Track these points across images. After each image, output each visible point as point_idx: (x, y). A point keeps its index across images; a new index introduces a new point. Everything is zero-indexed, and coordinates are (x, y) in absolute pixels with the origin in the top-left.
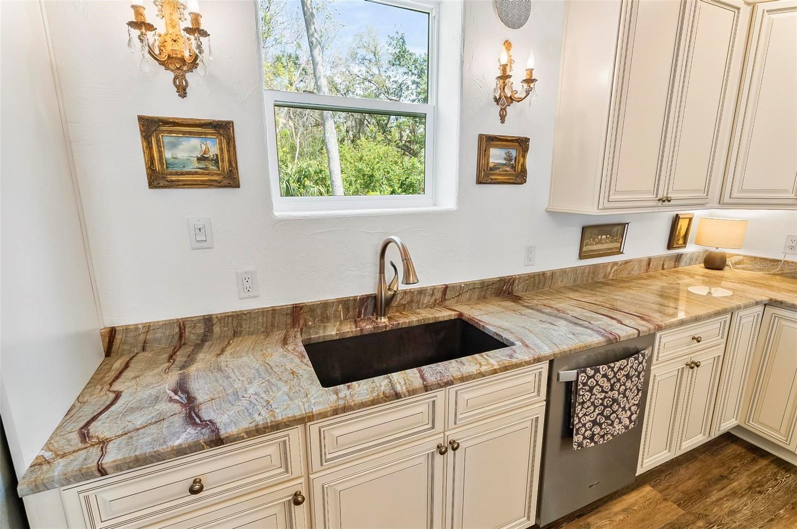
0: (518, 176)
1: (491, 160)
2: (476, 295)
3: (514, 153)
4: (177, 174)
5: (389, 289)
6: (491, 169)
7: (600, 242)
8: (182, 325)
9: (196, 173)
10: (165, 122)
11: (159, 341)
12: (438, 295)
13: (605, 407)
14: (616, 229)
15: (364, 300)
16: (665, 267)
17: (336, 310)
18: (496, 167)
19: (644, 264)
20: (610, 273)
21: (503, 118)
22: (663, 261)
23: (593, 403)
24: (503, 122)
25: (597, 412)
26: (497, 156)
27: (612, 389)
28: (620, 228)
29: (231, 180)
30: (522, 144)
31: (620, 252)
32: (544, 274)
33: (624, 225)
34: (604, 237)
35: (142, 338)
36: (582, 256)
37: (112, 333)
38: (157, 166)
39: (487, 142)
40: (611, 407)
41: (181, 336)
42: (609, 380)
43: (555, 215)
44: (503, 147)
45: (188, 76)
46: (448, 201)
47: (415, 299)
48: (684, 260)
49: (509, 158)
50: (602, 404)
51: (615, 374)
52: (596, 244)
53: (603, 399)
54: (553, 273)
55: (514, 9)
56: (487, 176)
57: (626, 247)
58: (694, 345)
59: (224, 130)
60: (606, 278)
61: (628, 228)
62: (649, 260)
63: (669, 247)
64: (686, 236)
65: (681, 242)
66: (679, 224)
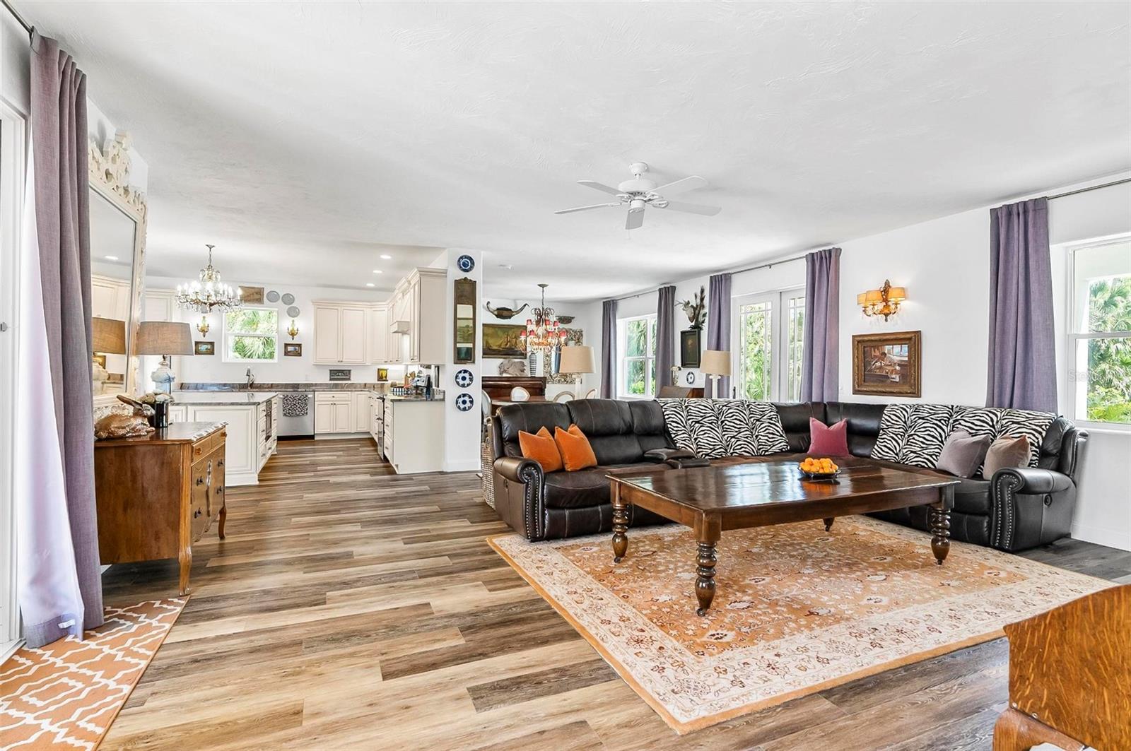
0: (300, 354)
1: (288, 350)
3: (297, 348)
4: (201, 352)
5: (252, 380)
7: (339, 375)
8: (197, 384)
9: (205, 352)
10: (200, 342)
12: (270, 386)
14: (346, 371)
15: (245, 384)
17: (236, 385)
18: (290, 352)
19: (363, 385)
20: (345, 386)
22: (374, 386)
24: (293, 340)
26: (290, 349)
28: (348, 371)
29: (212, 353)
30: (300, 345)
31: (349, 379)
32: (312, 383)
33: (350, 371)
34: (341, 374)
36: (331, 380)
37: (182, 384)
38: (198, 350)
39: (286, 345)
41: (197, 386)
43: (317, 366)
44: (293, 346)
45: (205, 333)
47: (262, 386)
48: (386, 386)
49: (295, 349)
52: (337, 376)
54: (317, 384)
55: (293, 313)
56: (287, 353)
57: (351, 378)
58: (333, 399)
59: (212, 344)
60: (342, 388)
61: (352, 372)
62: (365, 384)
63: (378, 380)
64: (386, 377)
65: (384, 379)
66: (381, 372)
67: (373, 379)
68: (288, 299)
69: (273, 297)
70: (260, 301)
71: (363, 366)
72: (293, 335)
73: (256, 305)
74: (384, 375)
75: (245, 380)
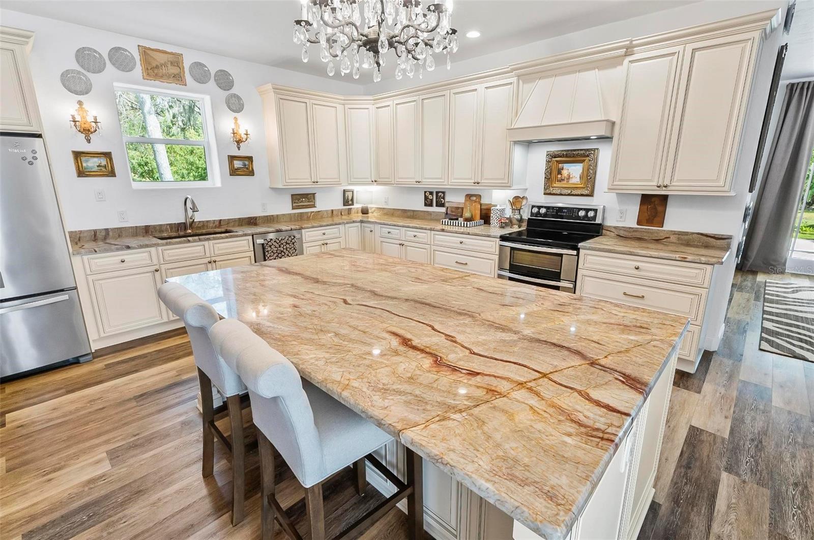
0: (251, 173)
1: (235, 166)
2: (237, 224)
3: (247, 163)
4: (89, 172)
5: (191, 219)
6: (236, 169)
7: (302, 202)
8: (95, 232)
9: (97, 172)
10: (83, 153)
11: (86, 237)
12: (217, 223)
13: (279, 254)
14: (310, 196)
15: (179, 224)
16: (343, 214)
17: (166, 228)
18: (238, 169)
19: (330, 212)
20: (310, 216)
21: (239, 148)
22: (341, 212)
23: (272, 252)
24: (239, 150)
25: (275, 255)
26: (237, 164)
27: (280, 247)
28: (312, 195)
29: (112, 174)
30: (250, 159)
31: (314, 206)
32: (272, 216)
33: (314, 194)
34: (304, 199)
35: (78, 236)
36: (293, 208)
38: (81, 169)
39: (232, 158)
40: (281, 253)
41: (95, 236)
42: (278, 243)
43: (275, 190)
44: (241, 160)
45: (91, 135)
46: (218, 184)
47: (206, 225)
48: (353, 211)
49: (245, 165)
50: (277, 252)
51: (280, 241)
52: (300, 202)
53: (277, 250)
54: (277, 215)
55: (236, 105)
56: (234, 172)
57: (317, 204)
58: (325, 237)
59: (108, 155)
60: (308, 218)
61: (317, 195)
62: (332, 211)
63: (344, 205)
64: (352, 200)
65: (350, 202)
66: (347, 194)
67: (338, 205)
68: (224, 80)
69: (201, 74)
70: (179, 78)
71: (328, 188)
72: (239, 142)
73: (174, 85)
74: (350, 198)
75: (178, 217)
